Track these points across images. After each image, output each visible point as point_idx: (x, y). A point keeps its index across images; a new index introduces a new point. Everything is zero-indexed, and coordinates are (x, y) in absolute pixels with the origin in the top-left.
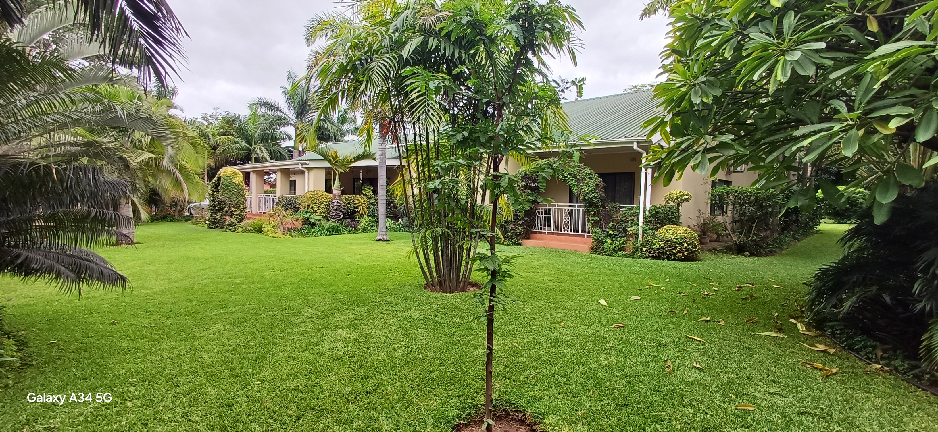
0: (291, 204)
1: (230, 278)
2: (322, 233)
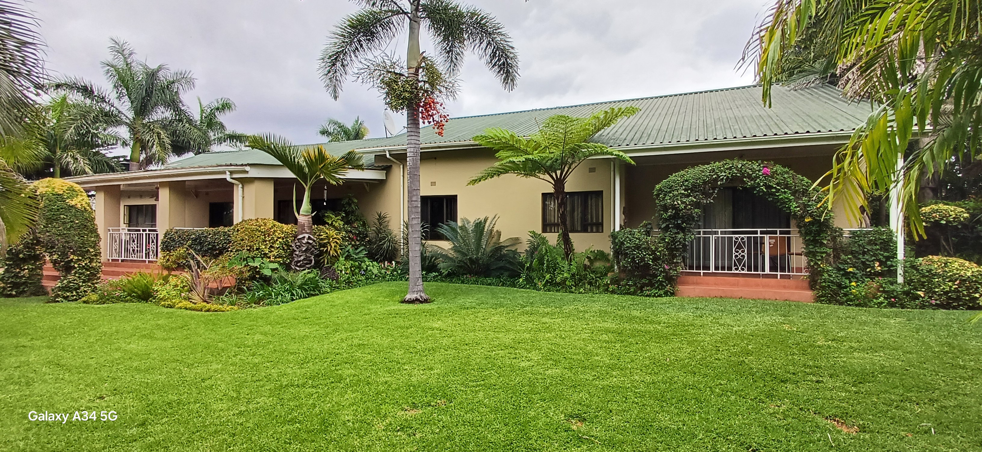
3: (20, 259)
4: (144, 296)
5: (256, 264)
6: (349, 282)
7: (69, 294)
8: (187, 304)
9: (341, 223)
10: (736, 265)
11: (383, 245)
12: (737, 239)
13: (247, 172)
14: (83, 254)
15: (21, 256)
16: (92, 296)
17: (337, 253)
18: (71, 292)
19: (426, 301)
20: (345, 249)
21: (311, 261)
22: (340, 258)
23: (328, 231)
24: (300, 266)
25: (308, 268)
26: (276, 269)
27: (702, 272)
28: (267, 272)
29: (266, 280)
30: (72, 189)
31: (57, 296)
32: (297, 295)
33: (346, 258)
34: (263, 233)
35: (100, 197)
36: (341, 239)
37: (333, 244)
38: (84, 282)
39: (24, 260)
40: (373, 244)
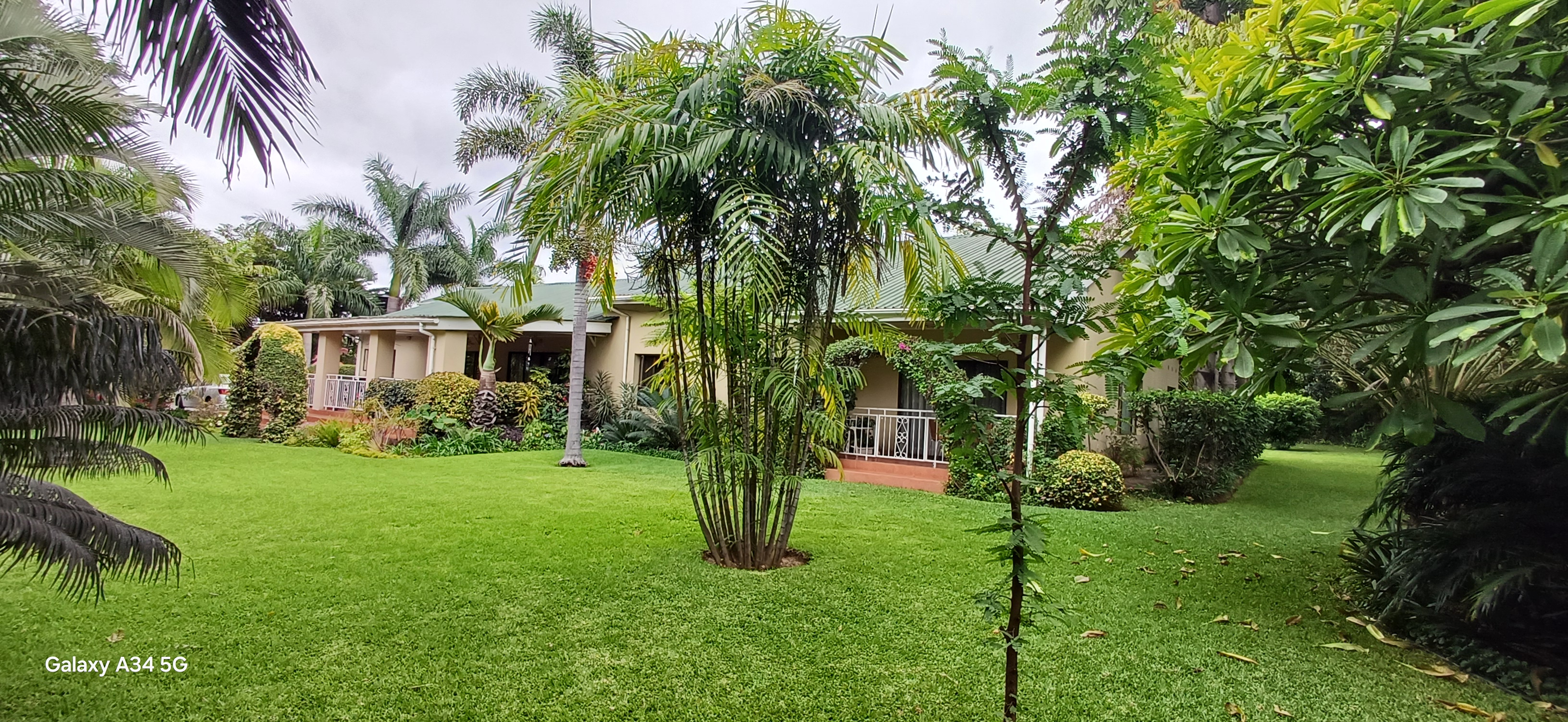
0: (395, 395)
1: (315, 539)
2: (457, 450)
3: (243, 401)
4: (334, 442)
5: (430, 418)
6: (534, 446)
7: (274, 436)
8: (362, 451)
9: (547, 381)
10: (897, 450)
11: (597, 408)
12: (900, 420)
13: (437, 324)
15: (245, 398)
16: (293, 440)
17: (534, 413)
18: (276, 435)
19: (578, 466)
20: (545, 410)
21: (491, 419)
22: (535, 420)
23: (526, 389)
24: (478, 424)
25: (488, 426)
26: (454, 425)
27: (867, 456)
28: (439, 426)
29: (441, 434)
30: (289, 335)
31: (265, 437)
32: (462, 450)
33: (543, 420)
34: (447, 388)
35: (322, 342)
36: (544, 398)
37: (528, 404)
38: (288, 425)
39: (247, 402)
40: (588, 408)
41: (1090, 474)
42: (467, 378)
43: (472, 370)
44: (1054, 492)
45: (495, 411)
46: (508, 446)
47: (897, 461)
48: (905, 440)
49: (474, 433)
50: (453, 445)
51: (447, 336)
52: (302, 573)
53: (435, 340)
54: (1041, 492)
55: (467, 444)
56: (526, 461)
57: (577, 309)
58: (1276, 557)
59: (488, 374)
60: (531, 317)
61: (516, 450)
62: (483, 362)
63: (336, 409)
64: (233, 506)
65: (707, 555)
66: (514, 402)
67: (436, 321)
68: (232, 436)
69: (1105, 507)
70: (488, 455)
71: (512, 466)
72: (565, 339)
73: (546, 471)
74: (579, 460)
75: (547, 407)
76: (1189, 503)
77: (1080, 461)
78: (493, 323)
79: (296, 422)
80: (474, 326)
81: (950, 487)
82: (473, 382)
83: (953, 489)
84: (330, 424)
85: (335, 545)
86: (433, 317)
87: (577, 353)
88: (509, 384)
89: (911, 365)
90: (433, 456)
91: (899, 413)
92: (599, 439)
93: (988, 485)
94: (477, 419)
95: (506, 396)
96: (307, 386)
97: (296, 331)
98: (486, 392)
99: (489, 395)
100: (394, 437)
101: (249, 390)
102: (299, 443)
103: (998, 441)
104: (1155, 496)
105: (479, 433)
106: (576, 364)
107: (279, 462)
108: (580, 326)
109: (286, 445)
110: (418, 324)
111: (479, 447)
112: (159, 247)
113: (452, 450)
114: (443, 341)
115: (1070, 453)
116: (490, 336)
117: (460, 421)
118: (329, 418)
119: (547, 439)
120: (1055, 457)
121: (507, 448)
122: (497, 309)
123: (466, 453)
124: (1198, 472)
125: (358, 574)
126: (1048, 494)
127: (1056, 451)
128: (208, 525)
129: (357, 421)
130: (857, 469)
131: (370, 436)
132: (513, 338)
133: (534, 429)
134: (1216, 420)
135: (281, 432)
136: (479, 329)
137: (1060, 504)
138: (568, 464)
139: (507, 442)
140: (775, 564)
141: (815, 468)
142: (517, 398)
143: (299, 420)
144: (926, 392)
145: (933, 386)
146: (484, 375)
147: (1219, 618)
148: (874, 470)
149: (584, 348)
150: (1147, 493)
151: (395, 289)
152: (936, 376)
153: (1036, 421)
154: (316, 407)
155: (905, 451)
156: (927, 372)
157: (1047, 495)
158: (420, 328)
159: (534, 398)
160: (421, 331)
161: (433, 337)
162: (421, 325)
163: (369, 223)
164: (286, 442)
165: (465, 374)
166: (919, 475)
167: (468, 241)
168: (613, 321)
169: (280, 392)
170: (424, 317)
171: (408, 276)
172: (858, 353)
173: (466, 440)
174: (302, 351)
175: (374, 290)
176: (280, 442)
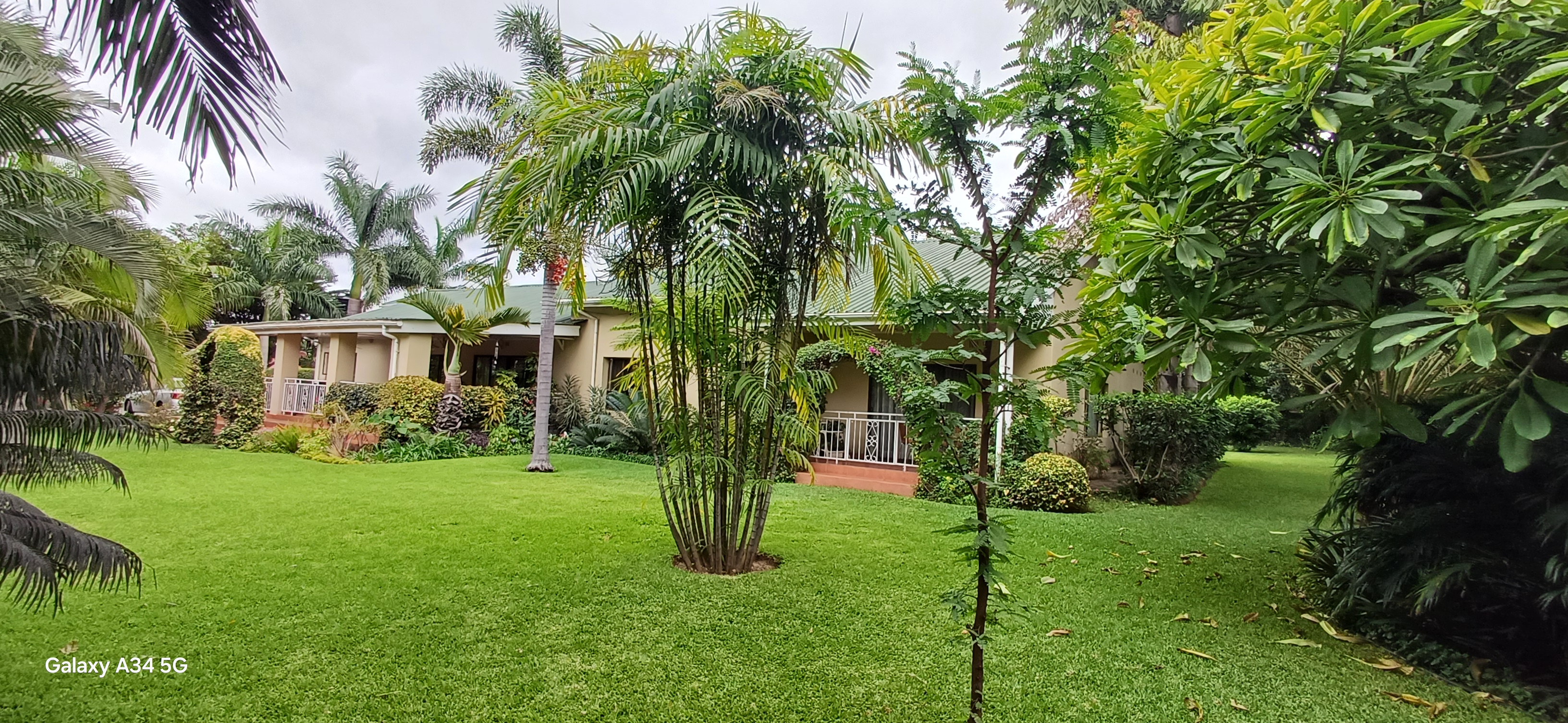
0: (357, 399)
1: (275, 547)
2: (421, 455)
3: (198, 406)
4: (292, 448)
5: (394, 423)
6: (500, 451)
7: (229, 441)
8: (323, 456)
9: (514, 384)
10: (867, 454)
11: (565, 413)
12: (870, 423)
13: (400, 327)
14: (247, 402)
15: (199, 402)
16: (249, 445)
17: (500, 418)
18: (232, 440)
19: (546, 471)
20: (511, 414)
21: (456, 423)
22: (501, 424)
23: (492, 393)
24: (443, 428)
25: (452, 431)
26: (417, 430)
27: (837, 459)
28: (402, 431)
29: (404, 439)
30: (245, 338)
31: (220, 443)
32: (426, 455)
33: (509, 425)
34: (410, 391)
35: (280, 345)
36: (511, 402)
37: (495, 408)
38: (245, 431)
39: (201, 407)
40: (556, 412)
41: (1057, 476)
42: (432, 383)
43: (436, 373)
44: (1022, 494)
45: (460, 416)
46: (473, 452)
47: (867, 465)
48: (875, 444)
49: (440, 437)
50: (417, 450)
51: (410, 341)
52: (263, 582)
53: (399, 343)
54: (1009, 494)
55: (432, 449)
56: (492, 466)
57: (545, 312)
58: (1235, 556)
59: (453, 378)
60: (498, 320)
61: (482, 455)
62: (448, 366)
63: (295, 414)
64: (189, 514)
65: (677, 560)
66: (480, 407)
67: (399, 324)
68: (185, 442)
69: (1072, 509)
70: (453, 460)
71: (477, 471)
72: (533, 342)
73: (514, 476)
74: (545, 465)
75: (514, 411)
76: (1153, 505)
77: (1047, 464)
78: (459, 326)
79: (253, 427)
80: (439, 329)
81: (919, 490)
82: (438, 387)
83: (923, 492)
84: (288, 429)
85: (297, 552)
86: (396, 320)
87: (544, 356)
88: (475, 388)
89: (881, 368)
90: (396, 461)
91: (870, 417)
92: (567, 444)
93: (957, 488)
94: (441, 423)
95: (471, 400)
96: (264, 391)
97: (254, 334)
98: (451, 396)
99: (454, 399)
100: (355, 442)
101: (203, 394)
102: (256, 449)
103: (967, 444)
104: (1120, 498)
105: (444, 438)
106: (544, 368)
107: (236, 468)
108: (547, 330)
109: (242, 450)
110: (380, 327)
111: (443, 452)
112: (111, 248)
113: (416, 456)
114: (406, 344)
115: (1037, 456)
116: (456, 339)
117: (424, 425)
118: (287, 423)
119: (514, 444)
120: (1023, 460)
121: (473, 453)
122: (463, 312)
123: (430, 458)
124: (1161, 474)
125: (321, 582)
126: (1016, 496)
127: (1024, 454)
128: (163, 533)
129: (317, 426)
130: (828, 472)
131: (331, 441)
132: (479, 341)
133: (501, 433)
134: (1179, 423)
135: (237, 437)
136: (444, 332)
137: (1028, 507)
138: (537, 469)
139: (472, 446)
140: (746, 568)
141: (786, 472)
142: (483, 402)
143: (256, 425)
144: (896, 395)
145: (903, 390)
146: (449, 379)
147: (1180, 616)
148: (845, 474)
149: (551, 351)
150: (1113, 495)
151: (356, 291)
152: (905, 380)
153: (1004, 424)
154: (274, 411)
155: (875, 454)
156: (896, 376)
157: (1015, 498)
158: (383, 331)
159: (500, 402)
160: (384, 334)
161: (396, 340)
162: (384, 327)
163: (329, 223)
164: (242, 448)
165: (430, 377)
166: (889, 478)
167: (432, 242)
168: (582, 324)
169: (236, 397)
170: (387, 319)
171: (369, 278)
172: (829, 357)
173: (431, 445)
174: (259, 355)
175: (334, 292)
176: (235, 448)
